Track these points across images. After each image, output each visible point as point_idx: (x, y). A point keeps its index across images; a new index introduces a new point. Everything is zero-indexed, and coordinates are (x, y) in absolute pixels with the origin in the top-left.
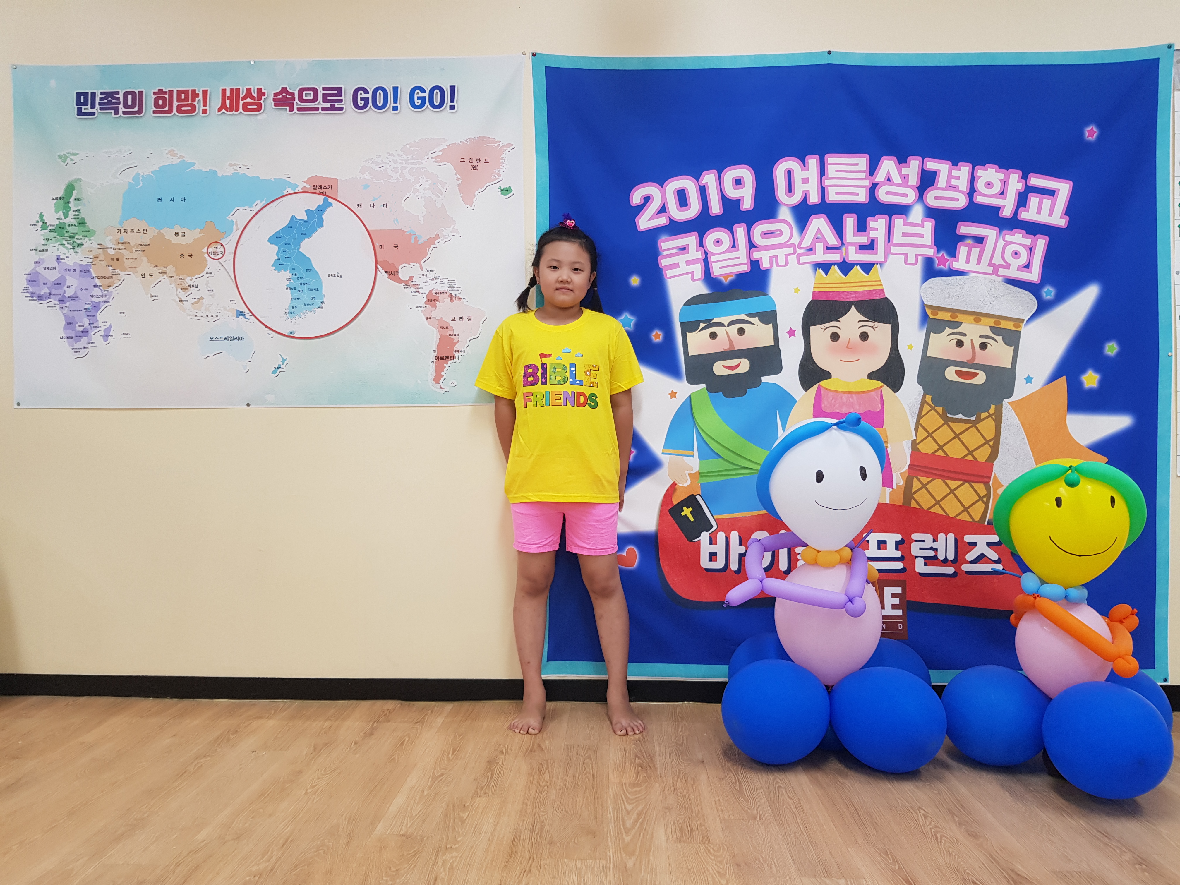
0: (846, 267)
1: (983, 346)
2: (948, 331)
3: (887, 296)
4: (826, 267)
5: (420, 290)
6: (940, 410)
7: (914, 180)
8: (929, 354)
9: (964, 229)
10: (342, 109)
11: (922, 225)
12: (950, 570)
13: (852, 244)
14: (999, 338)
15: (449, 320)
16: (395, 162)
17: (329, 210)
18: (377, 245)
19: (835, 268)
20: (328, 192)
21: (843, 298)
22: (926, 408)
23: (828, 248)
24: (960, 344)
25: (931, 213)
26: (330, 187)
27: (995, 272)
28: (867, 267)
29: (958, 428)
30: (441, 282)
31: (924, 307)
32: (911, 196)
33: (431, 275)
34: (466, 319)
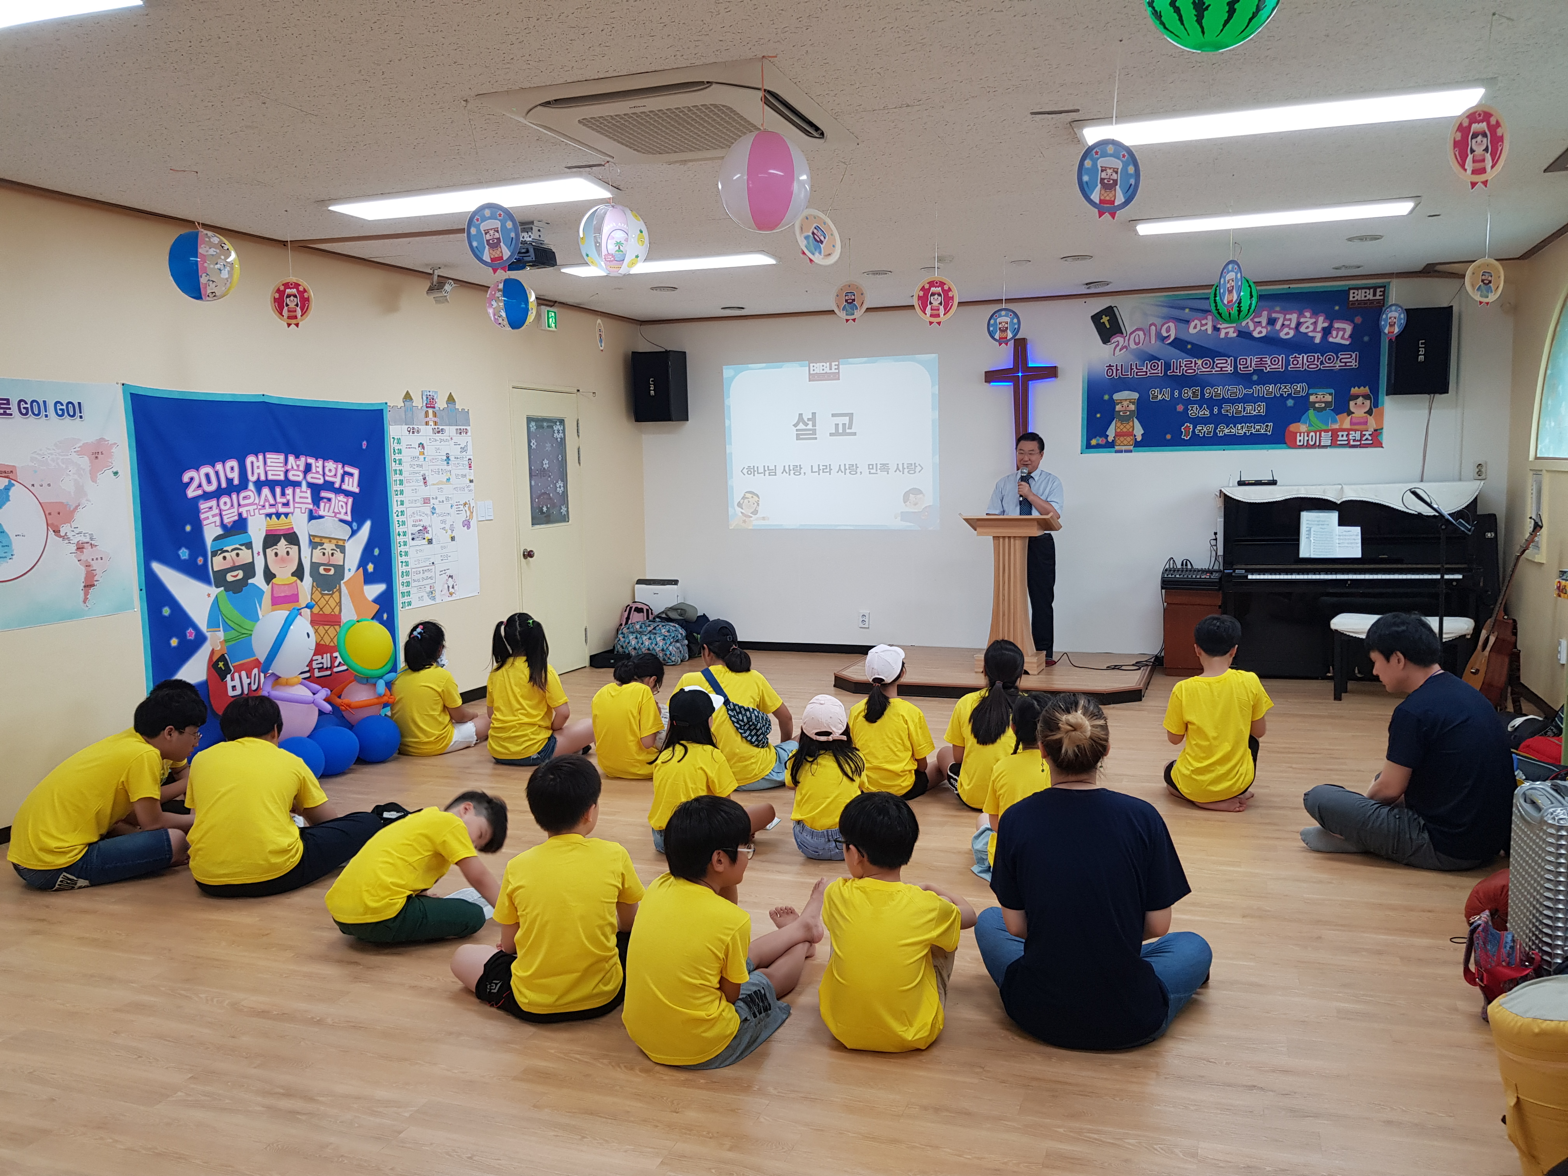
0: (278, 515)
1: (332, 554)
2: (319, 548)
3: (295, 530)
4: (269, 515)
5: (71, 542)
6: (319, 589)
7: (302, 468)
8: (313, 561)
9: (324, 494)
10: (11, 415)
11: (306, 492)
12: (329, 673)
13: (280, 503)
14: (338, 550)
15: (90, 560)
16: (52, 454)
17: (13, 489)
18: (47, 513)
19: (274, 516)
20: (11, 475)
21: (278, 533)
22: (314, 589)
23: (270, 505)
24: (324, 554)
25: (310, 485)
26: (12, 472)
27: (335, 516)
28: (286, 515)
29: (327, 597)
30: (85, 536)
31: (310, 535)
32: (301, 475)
33: (77, 531)
34: (99, 559)
